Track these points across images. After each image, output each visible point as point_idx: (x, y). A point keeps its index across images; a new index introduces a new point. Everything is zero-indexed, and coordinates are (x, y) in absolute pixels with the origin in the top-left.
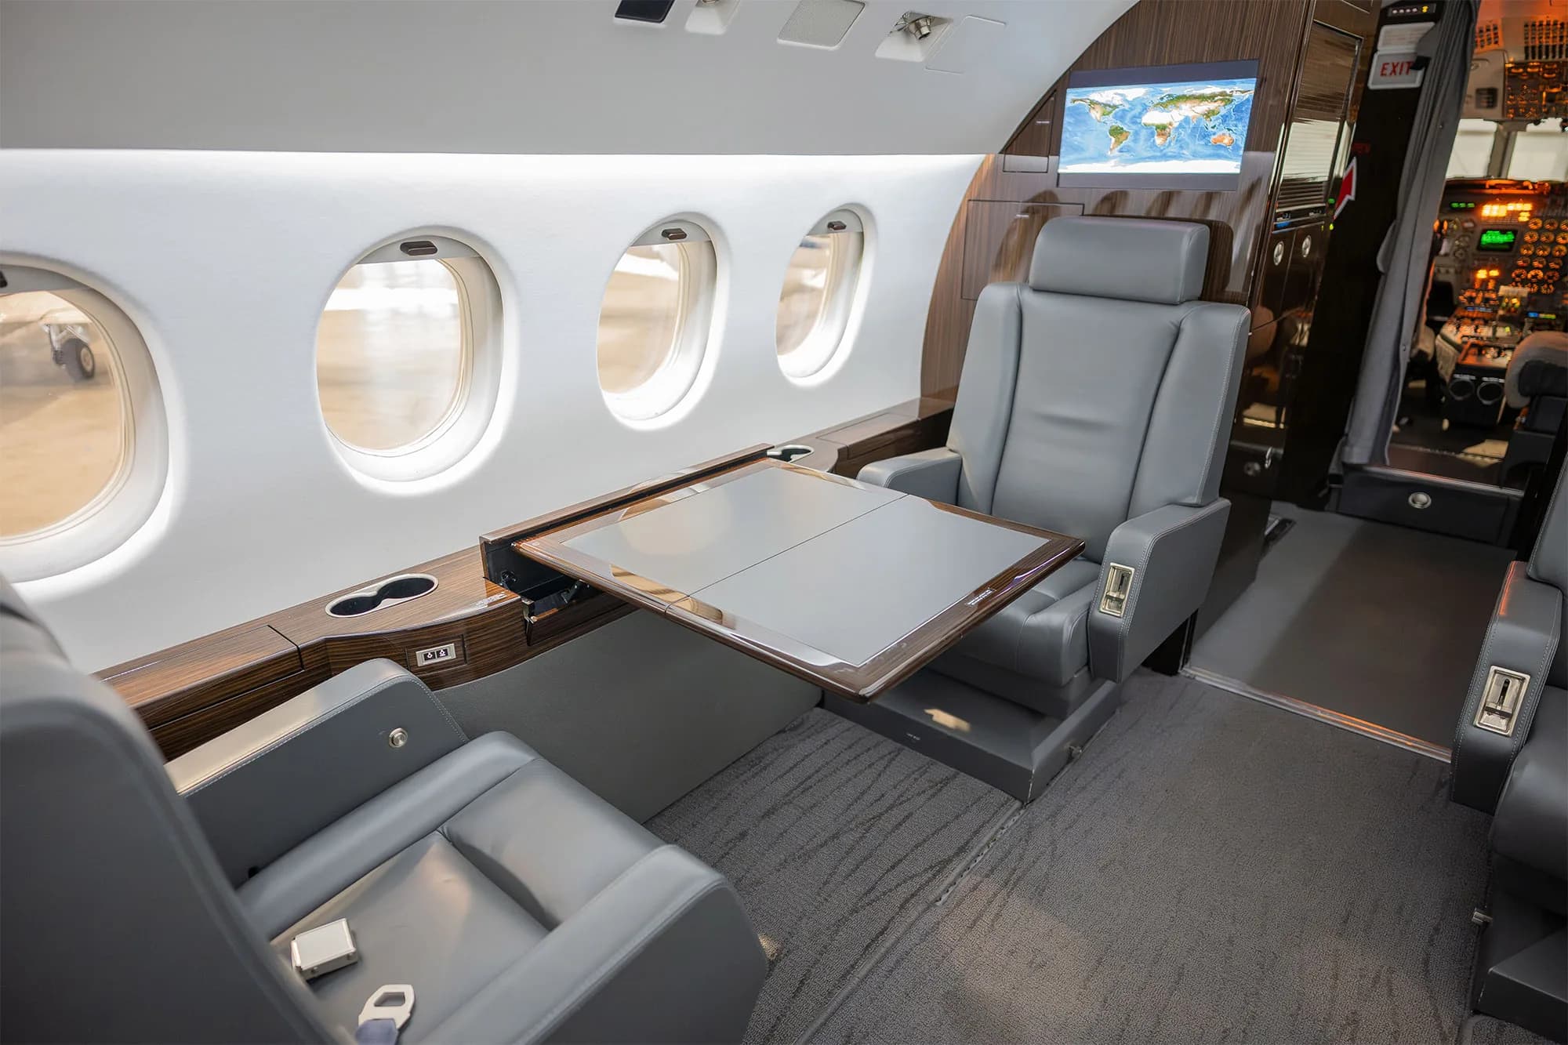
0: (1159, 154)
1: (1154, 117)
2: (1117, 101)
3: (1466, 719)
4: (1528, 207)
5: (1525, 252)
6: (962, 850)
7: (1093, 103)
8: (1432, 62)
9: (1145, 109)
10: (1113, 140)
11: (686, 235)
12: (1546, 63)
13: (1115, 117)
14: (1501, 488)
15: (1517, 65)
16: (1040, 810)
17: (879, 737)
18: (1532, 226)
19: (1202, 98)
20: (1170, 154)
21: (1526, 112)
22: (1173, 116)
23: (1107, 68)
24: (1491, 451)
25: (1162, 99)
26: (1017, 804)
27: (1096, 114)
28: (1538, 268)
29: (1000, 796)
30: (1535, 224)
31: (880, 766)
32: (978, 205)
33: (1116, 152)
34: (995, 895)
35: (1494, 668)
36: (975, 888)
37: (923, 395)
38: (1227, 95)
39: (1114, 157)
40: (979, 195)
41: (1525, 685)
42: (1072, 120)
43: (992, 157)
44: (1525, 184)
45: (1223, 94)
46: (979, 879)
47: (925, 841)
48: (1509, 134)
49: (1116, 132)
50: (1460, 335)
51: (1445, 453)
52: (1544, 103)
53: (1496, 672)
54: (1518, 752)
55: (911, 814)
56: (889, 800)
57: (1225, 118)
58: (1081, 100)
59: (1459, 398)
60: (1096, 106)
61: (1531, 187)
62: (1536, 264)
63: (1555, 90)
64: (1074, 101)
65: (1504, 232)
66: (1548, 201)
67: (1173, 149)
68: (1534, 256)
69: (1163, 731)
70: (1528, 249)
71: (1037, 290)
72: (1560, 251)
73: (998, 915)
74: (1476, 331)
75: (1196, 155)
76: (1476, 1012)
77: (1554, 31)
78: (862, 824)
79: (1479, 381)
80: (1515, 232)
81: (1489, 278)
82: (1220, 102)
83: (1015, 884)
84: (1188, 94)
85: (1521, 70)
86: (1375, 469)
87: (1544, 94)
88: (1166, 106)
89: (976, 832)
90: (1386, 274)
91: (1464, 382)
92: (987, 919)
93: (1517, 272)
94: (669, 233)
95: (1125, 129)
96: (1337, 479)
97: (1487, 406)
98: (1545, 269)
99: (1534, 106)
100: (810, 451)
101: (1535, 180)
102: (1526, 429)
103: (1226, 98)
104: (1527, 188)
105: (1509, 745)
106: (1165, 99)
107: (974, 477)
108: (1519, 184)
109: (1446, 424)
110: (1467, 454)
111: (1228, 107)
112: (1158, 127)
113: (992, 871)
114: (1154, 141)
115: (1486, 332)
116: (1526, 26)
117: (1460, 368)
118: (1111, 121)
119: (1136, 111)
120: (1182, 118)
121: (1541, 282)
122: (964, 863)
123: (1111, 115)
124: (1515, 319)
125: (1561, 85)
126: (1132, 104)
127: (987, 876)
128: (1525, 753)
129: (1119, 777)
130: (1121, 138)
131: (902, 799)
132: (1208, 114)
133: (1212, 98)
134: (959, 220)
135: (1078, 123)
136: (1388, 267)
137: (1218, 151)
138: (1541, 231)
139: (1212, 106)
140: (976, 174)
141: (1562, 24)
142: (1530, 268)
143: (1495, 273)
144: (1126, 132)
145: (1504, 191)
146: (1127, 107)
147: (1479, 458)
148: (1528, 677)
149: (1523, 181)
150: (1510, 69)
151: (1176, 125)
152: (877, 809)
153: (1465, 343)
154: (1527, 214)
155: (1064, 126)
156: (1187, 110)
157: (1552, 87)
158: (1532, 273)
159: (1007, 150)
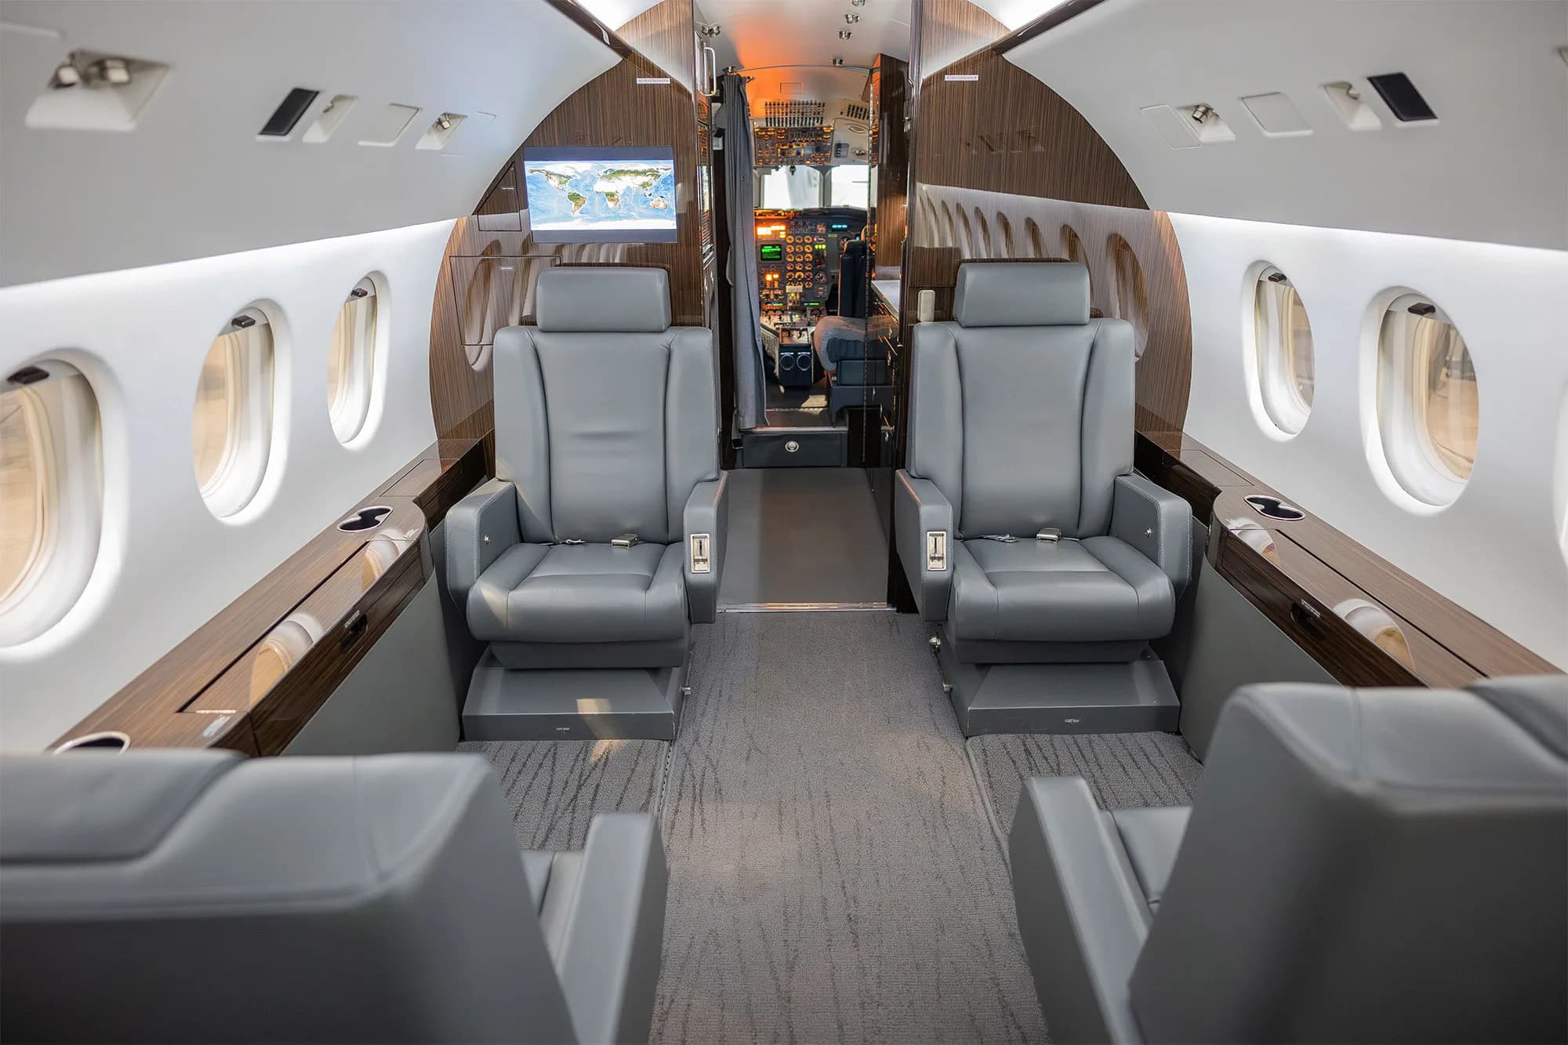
0: (613, 215)
1: (603, 186)
2: (570, 173)
3: (923, 569)
4: (783, 228)
5: (789, 260)
6: (651, 791)
7: (548, 174)
8: (726, 131)
9: (594, 180)
10: (573, 204)
11: (254, 321)
12: (779, 129)
13: (570, 184)
14: (834, 427)
15: (762, 129)
16: (685, 741)
17: (531, 744)
18: (789, 241)
19: (637, 173)
20: (621, 215)
21: (770, 162)
22: (619, 185)
23: (555, 146)
24: (816, 403)
25: (606, 172)
26: (666, 744)
27: (554, 182)
28: (800, 271)
29: (651, 744)
30: (790, 239)
31: (548, 762)
32: (460, 262)
33: (577, 213)
34: (693, 808)
35: (928, 533)
36: (677, 812)
37: (439, 438)
38: (654, 171)
39: (577, 218)
40: (459, 249)
41: (945, 536)
42: (534, 187)
43: (465, 219)
44: (779, 212)
45: (650, 170)
46: (675, 804)
47: (621, 798)
48: (760, 176)
49: (574, 197)
50: (772, 324)
51: (792, 409)
52: (779, 155)
53: (930, 535)
54: (952, 576)
55: (598, 786)
56: (573, 785)
57: (657, 189)
58: (538, 171)
59: (789, 369)
60: (552, 176)
61: (783, 214)
62: (798, 268)
63: (785, 147)
64: (532, 172)
65: (774, 246)
66: (792, 223)
67: (622, 212)
68: (795, 262)
69: (728, 655)
70: (790, 257)
71: (545, 331)
72: (808, 257)
73: (703, 820)
74: (780, 318)
75: (642, 216)
76: (967, 738)
77: (783, 109)
78: (566, 810)
79: (796, 356)
80: (780, 246)
81: (774, 280)
82: (650, 176)
83: (701, 796)
84: (626, 169)
85: (764, 133)
86: (759, 430)
87: (779, 150)
88: (610, 179)
89: (653, 775)
90: (735, 286)
91: (787, 357)
92: (697, 825)
93: (789, 274)
94: (242, 322)
95: (581, 195)
96: (738, 442)
97: (804, 372)
98: (804, 271)
99: (773, 157)
100: (389, 510)
101: (784, 209)
102: (838, 385)
103: (655, 174)
104: (780, 215)
105: (946, 575)
106: (608, 173)
107: (531, 499)
108: (776, 212)
109: (782, 389)
110: (804, 408)
111: (658, 180)
112: (607, 194)
113: (680, 794)
114: (607, 205)
115: (786, 319)
116: (766, 105)
117: (783, 348)
118: (568, 189)
119: (588, 181)
120: (624, 188)
121: (804, 280)
122: (657, 799)
123: (567, 184)
124: (800, 308)
125: (788, 144)
126: (584, 177)
127: (679, 800)
128: (955, 575)
129: (721, 696)
130: (580, 202)
131: (583, 778)
132: (644, 185)
133: (644, 173)
134: (444, 274)
135: (538, 189)
136: (735, 281)
137: (656, 213)
138: (794, 244)
139: (646, 179)
140: (452, 234)
141: (787, 104)
142: (794, 271)
143: (776, 276)
144: (583, 198)
145: (768, 217)
146: (579, 178)
147: (811, 409)
148: (945, 533)
149: (778, 210)
150: (757, 132)
151: (621, 193)
152: (571, 792)
153: (778, 329)
154: (784, 233)
155: (528, 192)
156: (627, 181)
157: (783, 146)
158: (797, 274)
159: (479, 211)
